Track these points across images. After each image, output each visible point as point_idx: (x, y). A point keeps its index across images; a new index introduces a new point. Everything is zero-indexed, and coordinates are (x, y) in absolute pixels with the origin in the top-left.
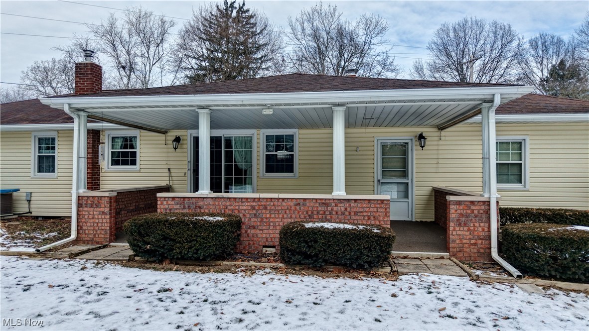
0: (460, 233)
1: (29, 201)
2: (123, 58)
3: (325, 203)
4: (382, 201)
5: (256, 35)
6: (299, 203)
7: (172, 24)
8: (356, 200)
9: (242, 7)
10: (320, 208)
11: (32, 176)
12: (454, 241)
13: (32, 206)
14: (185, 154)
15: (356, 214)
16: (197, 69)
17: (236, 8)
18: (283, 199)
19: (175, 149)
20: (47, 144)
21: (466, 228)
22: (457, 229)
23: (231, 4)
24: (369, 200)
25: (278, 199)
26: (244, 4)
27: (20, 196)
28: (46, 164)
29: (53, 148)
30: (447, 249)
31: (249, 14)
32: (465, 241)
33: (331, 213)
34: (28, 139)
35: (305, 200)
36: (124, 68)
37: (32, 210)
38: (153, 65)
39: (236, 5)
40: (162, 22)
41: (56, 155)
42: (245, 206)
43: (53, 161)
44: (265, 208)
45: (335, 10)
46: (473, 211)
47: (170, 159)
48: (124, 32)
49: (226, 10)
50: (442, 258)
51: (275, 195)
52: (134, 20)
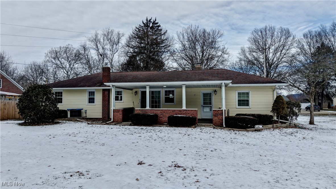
0: (215, 118)
1: (86, 113)
2: (101, 51)
3: (180, 111)
4: (195, 110)
5: (161, 35)
6: (173, 111)
7: (123, 35)
8: (188, 110)
9: (155, 21)
10: (179, 112)
11: (87, 104)
12: (214, 121)
13: (87, 114)
14: (138, 97)
15: (188, 114)
16: (133, 53)
17: (152, 22)
18: (169, 110)
19: (135, 95)
20: (92, 93)
21: (217, 117)
22: (215, 117)
23: (149, 20)
24: (192, 110)
25: (168, 110)
26: (156, 20)
27: (83, 111)
28: (91, 100)
29: (94, 95)
30: (212, 123)
31: (158, 25)
32: (217, 121)
33: (182, 113)
34: (86, 92)
35: (175, 110)
36: (101, 55)
37: (87, 116)
38: (114, 54)
39: (152, 21)
40: (118, 34)
41: (95, 97)
42: (159, 112)
43: (94, 99)
44: (164, 112)
45: (198, 27)
46: (219, 113)
47: (134, 98)
48: (101, 38)
49: (147, 23)
50: (211, 125)
51: (167, 109)
52: (106, 34)
